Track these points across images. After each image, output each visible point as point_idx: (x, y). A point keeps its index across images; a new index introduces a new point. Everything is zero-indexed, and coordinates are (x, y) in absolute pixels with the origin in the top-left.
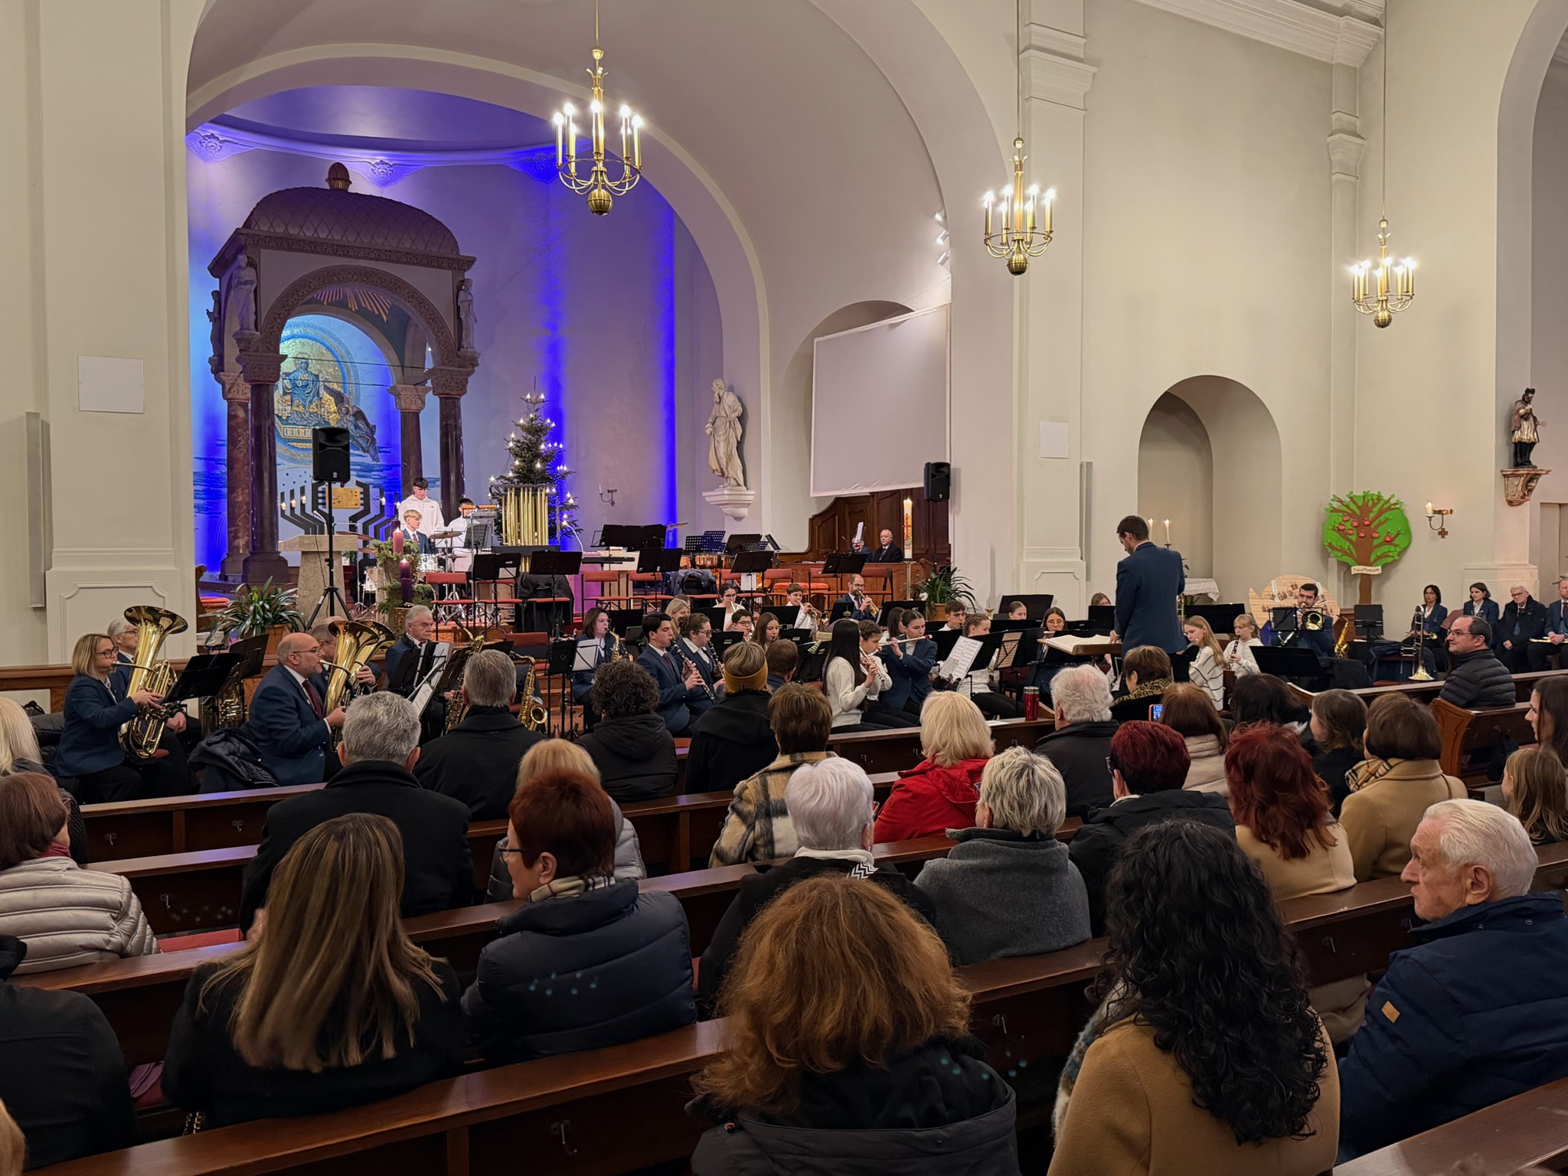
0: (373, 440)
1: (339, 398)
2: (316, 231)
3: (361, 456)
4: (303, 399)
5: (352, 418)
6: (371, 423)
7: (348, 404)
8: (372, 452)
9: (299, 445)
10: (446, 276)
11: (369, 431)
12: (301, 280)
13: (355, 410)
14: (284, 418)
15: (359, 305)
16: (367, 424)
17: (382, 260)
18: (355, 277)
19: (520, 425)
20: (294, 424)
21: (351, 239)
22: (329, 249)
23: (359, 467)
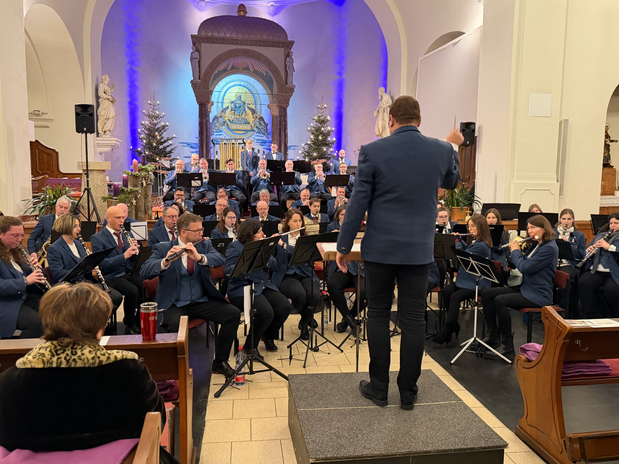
0: (267, 129)
1: (253, 112)
2: (225, 34)
3: (262, 136)
4: (239, 112)
5: (258, 120)
6: (266, 122)
7: (257, 114)
8: (266, 135)
9: (237, 132)
10: (281, 51)
11: (265, 126)
12: (219, 56)
13: (260, 117)
14: (231, 121)
15: (254, 69)
16: (265, 123)
17: (253, 45)
18: (242, 54)
19: (314, 119)
20: (235, 123)
21: (240, 36)
22: (230, 42)
23: (261, 141)
